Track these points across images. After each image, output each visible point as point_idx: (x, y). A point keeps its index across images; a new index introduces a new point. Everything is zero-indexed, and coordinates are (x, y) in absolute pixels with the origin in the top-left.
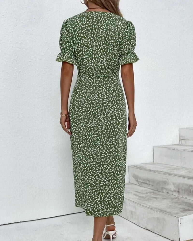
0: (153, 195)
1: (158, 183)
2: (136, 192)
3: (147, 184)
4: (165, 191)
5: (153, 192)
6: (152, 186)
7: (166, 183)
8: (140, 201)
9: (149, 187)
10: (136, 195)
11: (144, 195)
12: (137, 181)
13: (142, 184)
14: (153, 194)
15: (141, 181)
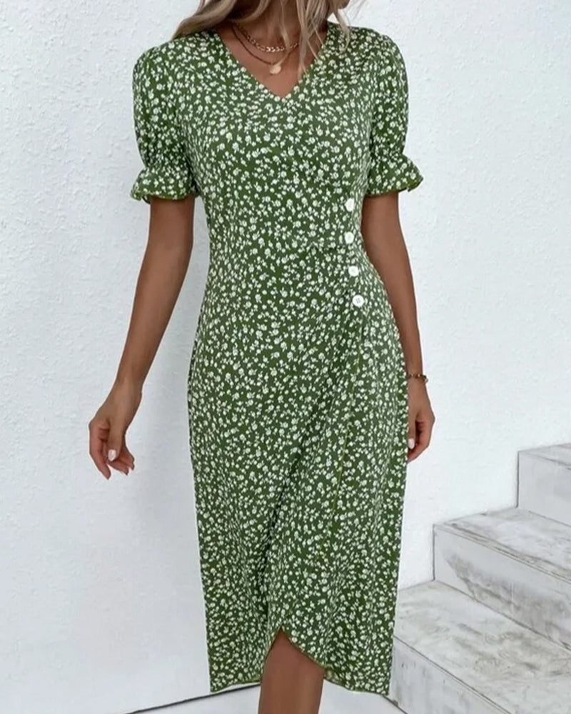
0: (520, 653)
1: (538, 603)
2: (463, 626)
3: (498, 597)
4: (556, 635)
5: (521, 637)
6: (518, 608)
7: (561, 611)
8: (483, 678)
9: (507, 612)
10: (464, 644)
11: (493, 650)
12: (466, 581)
13: (484, 595)
14: (518, 643)
15: (483, 585)
